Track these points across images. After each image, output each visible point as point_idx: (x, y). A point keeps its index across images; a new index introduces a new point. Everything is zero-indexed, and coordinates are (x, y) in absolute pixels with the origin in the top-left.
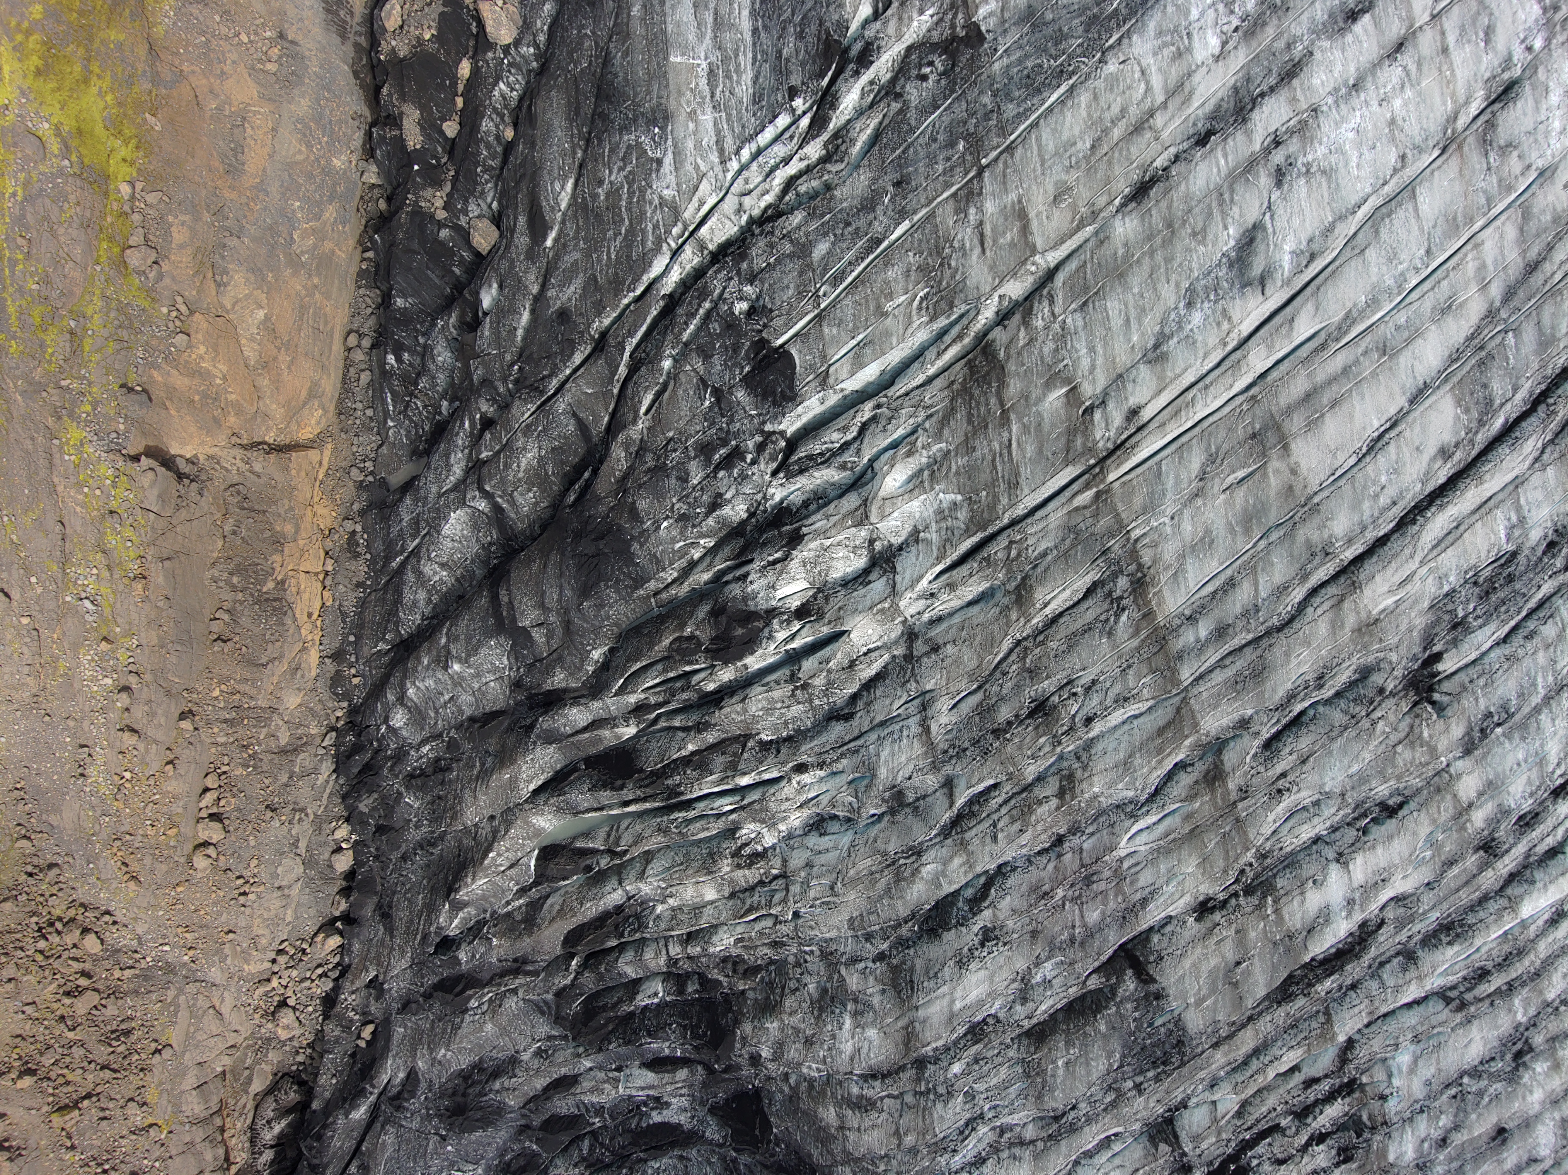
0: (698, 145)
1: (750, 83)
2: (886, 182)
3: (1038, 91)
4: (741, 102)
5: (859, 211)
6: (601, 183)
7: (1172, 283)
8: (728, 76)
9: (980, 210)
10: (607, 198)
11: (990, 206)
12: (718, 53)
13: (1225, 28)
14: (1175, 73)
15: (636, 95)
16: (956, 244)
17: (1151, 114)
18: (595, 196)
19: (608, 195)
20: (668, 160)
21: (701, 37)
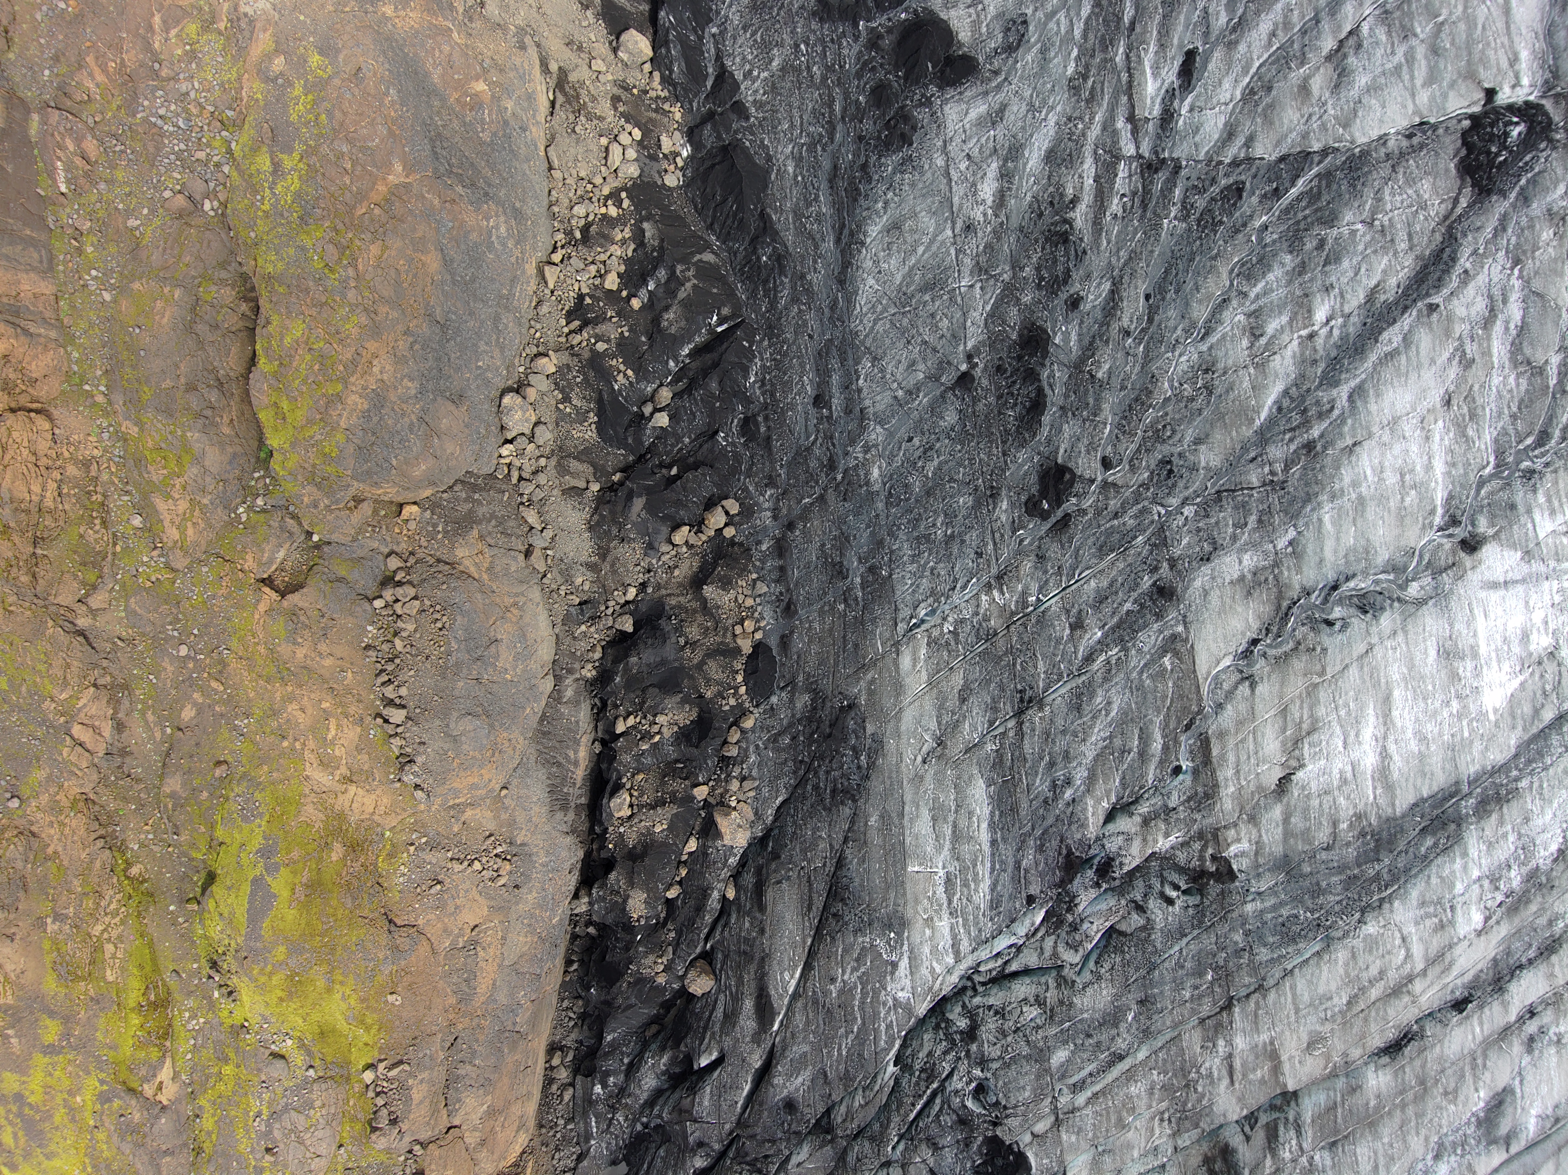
0: (934, 950)
1: (987, 890)
2: (1131, 999)
3: (1293, 941)
4: (978, 908)
5: (1100, 1025)
6: (833, 980)
7: (1422, 1138)
8: (966, 885)
9: (1230, 1043)
10: (839, 996)
11: (1241, 1043)
12: (956, 863)
13: (1489, 904)
14: (1436, 943)
15: (871, 900)
16: (1203, 1071)
17: (1410, 979)
18: (826, 993)
19: (841, 992)
20: (904, 964)
21: (939, 848)
